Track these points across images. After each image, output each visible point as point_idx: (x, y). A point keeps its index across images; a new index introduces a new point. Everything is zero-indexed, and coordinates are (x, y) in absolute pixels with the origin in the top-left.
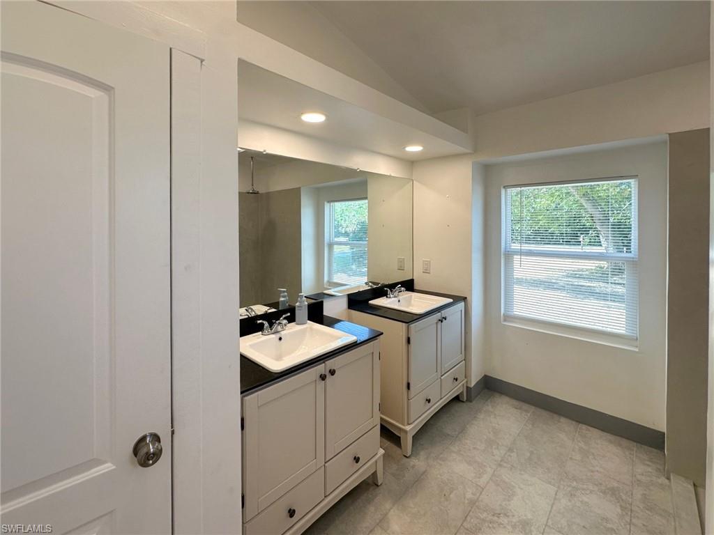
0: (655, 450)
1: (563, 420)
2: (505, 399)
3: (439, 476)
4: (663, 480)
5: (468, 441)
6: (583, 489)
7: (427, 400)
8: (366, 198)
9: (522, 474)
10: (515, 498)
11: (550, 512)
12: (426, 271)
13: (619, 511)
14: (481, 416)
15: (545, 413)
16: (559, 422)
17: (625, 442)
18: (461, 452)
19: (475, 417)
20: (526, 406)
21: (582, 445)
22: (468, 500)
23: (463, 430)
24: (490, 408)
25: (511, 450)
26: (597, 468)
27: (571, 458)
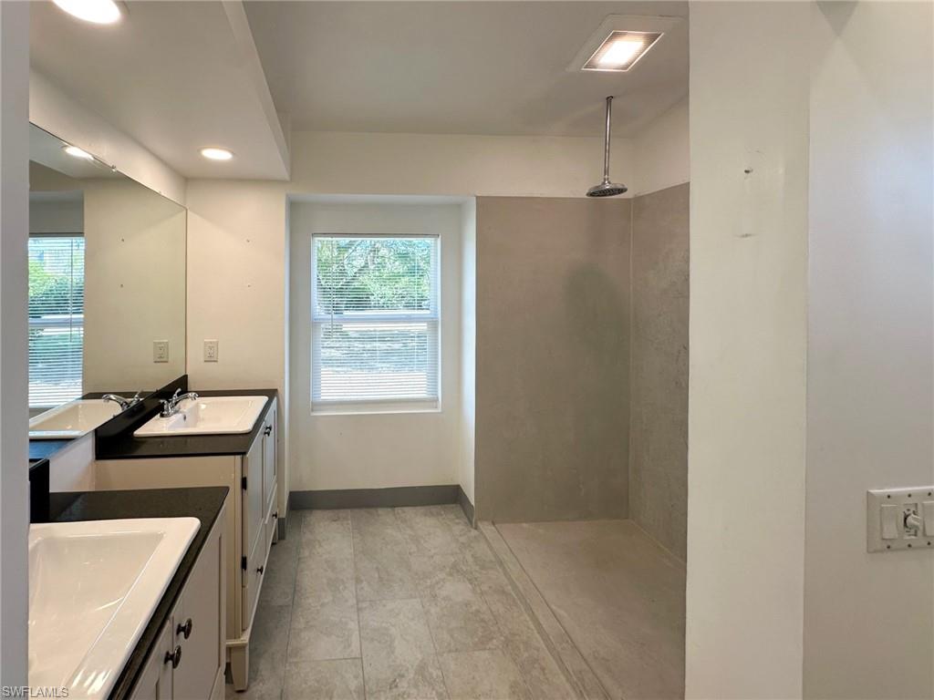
0: (454, 505)
1: (381, 511)
2: (318, 514)
3: (304, 686)
4: (474, 533)
5: (310, 601)
6: (437, 583)
7: (258, 570)
8: (81, 234)
9: (384, 606)
10: (396, 643)
11: (431, 633)
12: (211, 359)
13: (470, 586)
14: (306, 553)
15: (363, 512)
16: (378, 515)
17: (434, 509)
18: (311, 624)
19: (299, 559)
20: (342, 513)
21: (409, 532)
22: (355, 691)
23: (296, 589)
24: (308, 536)
25: (358, 581)
26: (433, 551)
27: (410, 553)
